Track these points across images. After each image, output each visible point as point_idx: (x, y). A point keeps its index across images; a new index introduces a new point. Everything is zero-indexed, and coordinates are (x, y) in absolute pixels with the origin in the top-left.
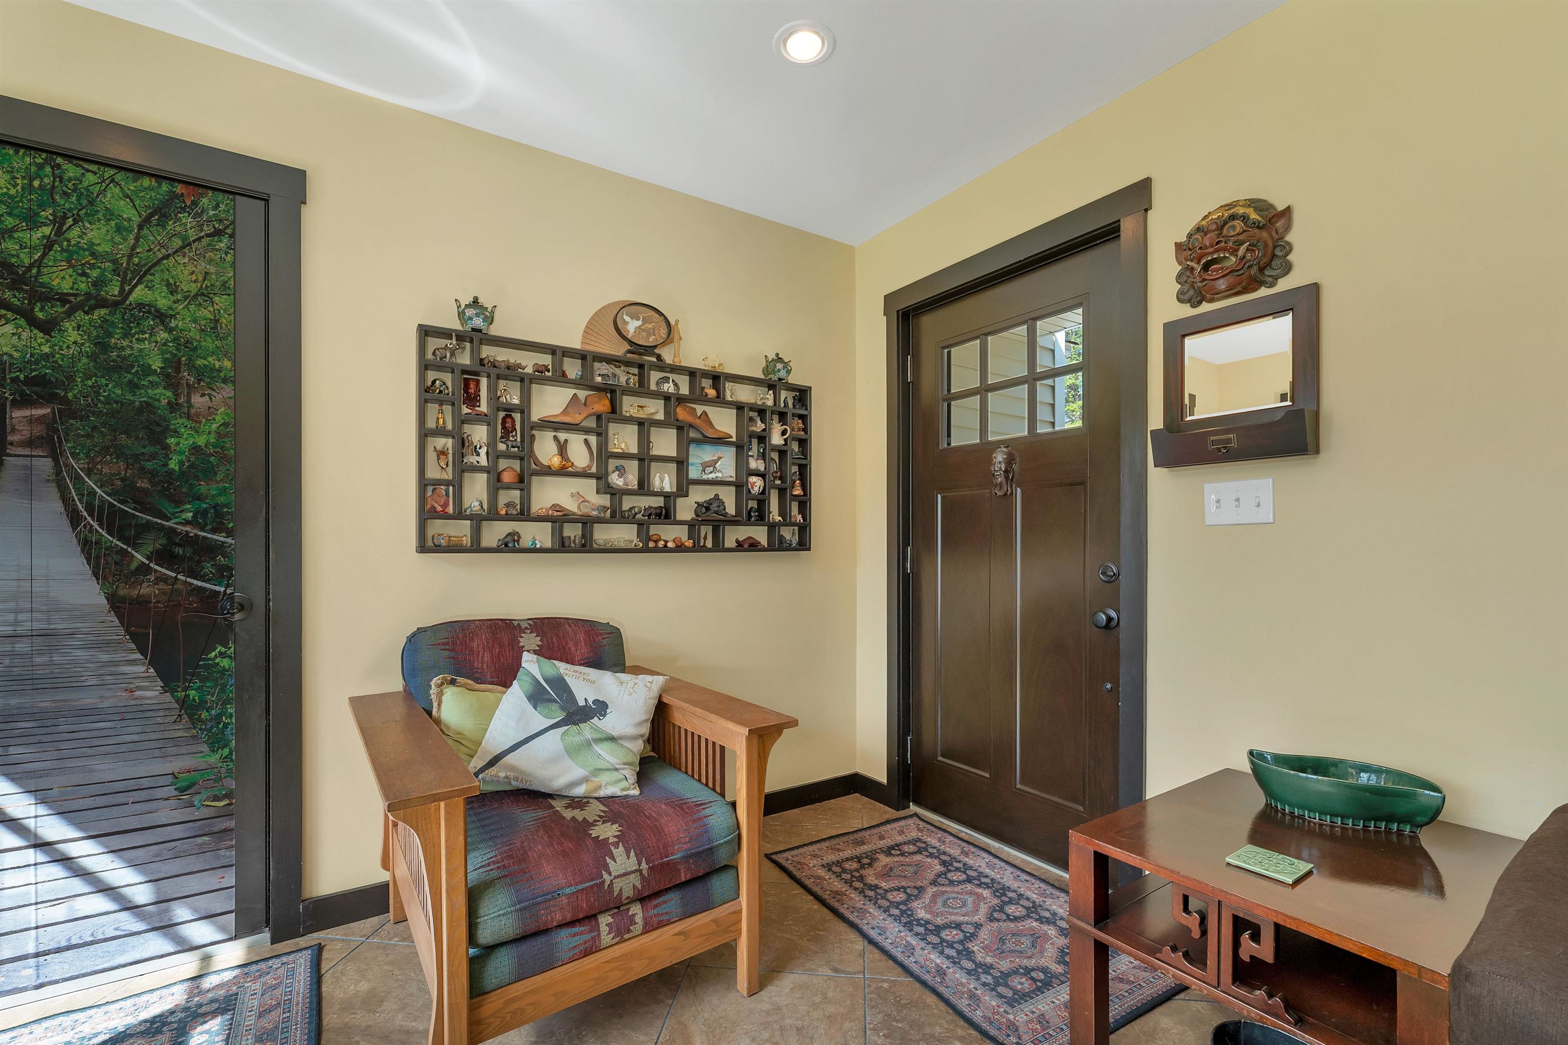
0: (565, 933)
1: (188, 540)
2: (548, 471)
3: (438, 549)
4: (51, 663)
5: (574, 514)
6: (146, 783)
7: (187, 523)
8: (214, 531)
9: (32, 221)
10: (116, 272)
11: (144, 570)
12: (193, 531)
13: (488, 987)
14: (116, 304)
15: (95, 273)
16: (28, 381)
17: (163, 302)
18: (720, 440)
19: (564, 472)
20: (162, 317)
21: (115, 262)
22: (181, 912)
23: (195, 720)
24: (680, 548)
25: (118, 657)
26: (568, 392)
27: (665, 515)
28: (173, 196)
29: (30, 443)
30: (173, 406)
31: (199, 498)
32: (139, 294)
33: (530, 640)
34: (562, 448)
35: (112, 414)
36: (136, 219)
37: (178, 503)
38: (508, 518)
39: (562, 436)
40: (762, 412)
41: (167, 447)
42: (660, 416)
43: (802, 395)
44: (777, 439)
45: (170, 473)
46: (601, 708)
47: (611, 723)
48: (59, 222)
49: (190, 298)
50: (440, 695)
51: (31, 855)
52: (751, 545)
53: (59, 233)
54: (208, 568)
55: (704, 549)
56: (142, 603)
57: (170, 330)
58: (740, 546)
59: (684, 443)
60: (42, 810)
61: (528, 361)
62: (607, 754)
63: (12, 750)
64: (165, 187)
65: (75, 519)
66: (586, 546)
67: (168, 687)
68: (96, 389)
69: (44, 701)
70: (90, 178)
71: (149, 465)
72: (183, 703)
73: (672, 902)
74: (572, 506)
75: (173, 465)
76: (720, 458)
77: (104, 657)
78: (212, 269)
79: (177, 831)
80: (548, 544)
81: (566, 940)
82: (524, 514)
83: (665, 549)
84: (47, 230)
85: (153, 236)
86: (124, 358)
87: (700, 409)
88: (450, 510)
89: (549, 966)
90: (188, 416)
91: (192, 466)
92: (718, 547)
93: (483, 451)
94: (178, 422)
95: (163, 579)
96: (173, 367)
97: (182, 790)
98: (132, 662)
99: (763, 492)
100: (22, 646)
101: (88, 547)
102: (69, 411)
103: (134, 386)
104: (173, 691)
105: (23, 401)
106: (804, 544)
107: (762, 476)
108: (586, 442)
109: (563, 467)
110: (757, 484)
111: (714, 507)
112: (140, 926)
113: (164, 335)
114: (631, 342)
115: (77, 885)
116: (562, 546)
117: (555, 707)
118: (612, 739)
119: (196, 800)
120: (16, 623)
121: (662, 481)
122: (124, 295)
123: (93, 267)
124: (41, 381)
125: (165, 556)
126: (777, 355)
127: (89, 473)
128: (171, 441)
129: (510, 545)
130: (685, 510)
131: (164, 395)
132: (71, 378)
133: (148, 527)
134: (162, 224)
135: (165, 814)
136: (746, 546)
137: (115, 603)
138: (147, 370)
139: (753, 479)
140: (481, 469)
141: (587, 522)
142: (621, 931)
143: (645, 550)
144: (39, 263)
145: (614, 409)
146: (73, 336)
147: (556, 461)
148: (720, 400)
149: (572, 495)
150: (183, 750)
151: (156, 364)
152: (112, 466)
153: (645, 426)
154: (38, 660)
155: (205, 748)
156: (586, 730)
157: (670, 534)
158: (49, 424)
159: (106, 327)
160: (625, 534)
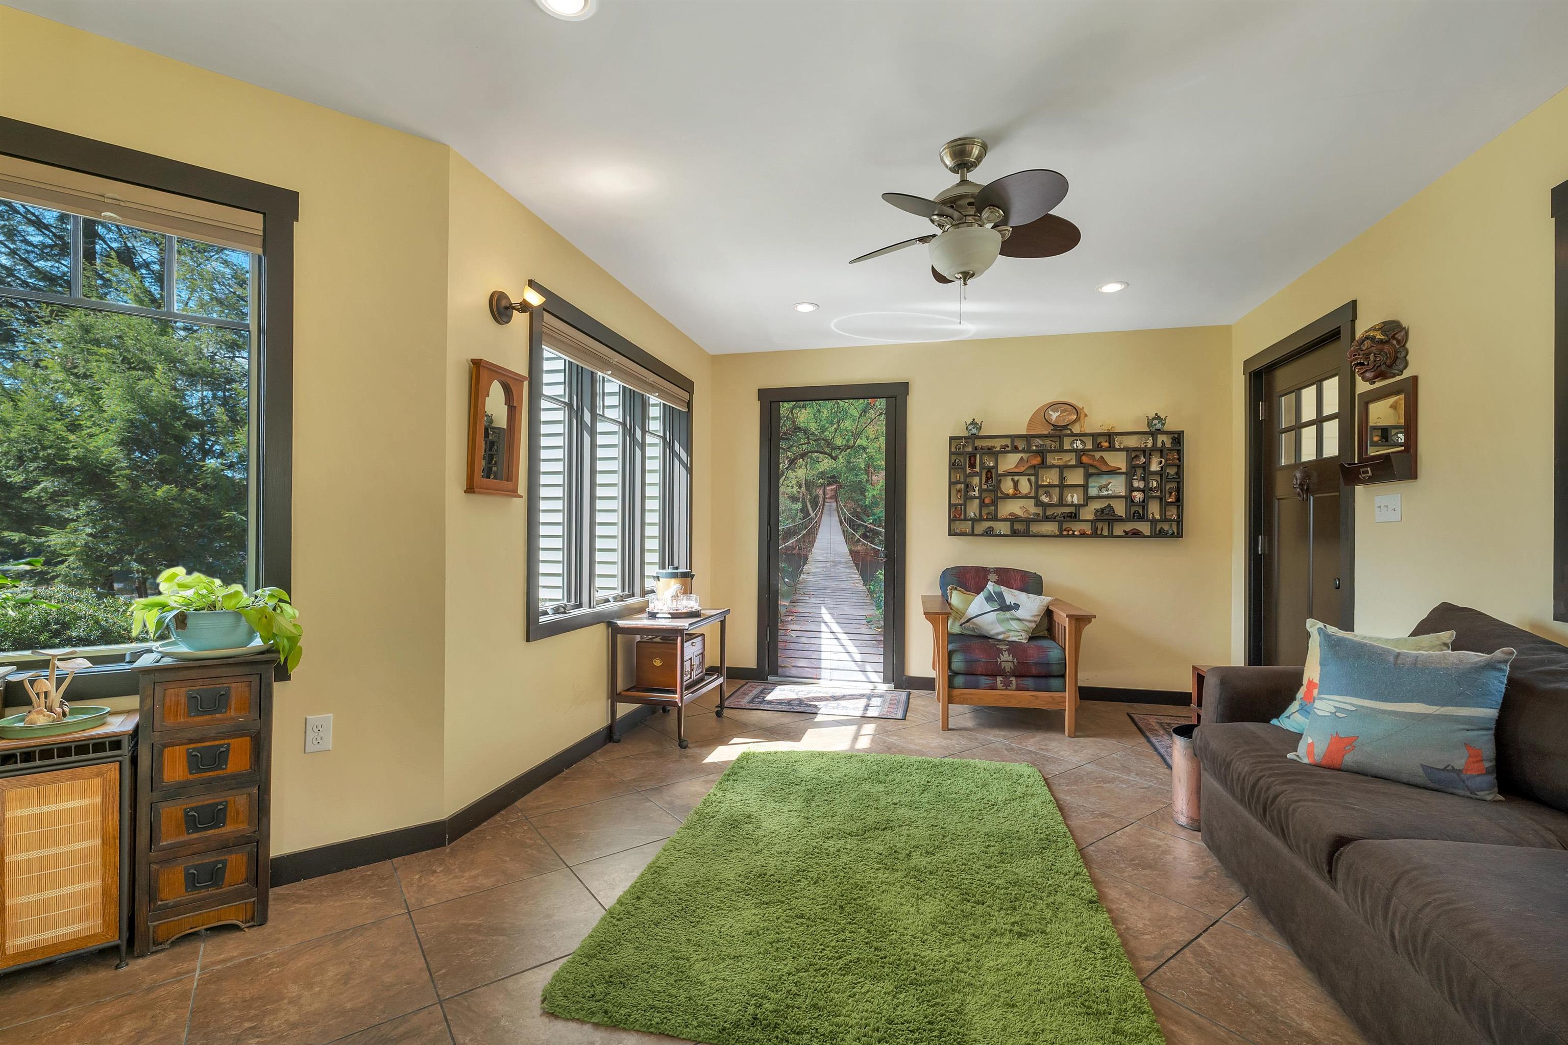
0: (983, 677)
1: (872, 530)
2: (1007, 497)
3: (956, 534)
4: (834, 572)
5: (1021, 517)
6: (858, 617)
7: (871, 524)
8: (878, 526)
9: (832, 424)
10: (852, 436)
11: (858, 541)
12: (873, 527)
13: (956, 686)
14: (852, 447)
15: (847, 437)
16: (831, 477)
17: (865, 444)
18: (1114, 472)
19: (1016, 496)
20: (864, 449)
21: (852, 432)
22: (868, 667)
23: (872, 597)
24: (1083, 535)
25: (852, 571)
26: (1019, 455)
27: (1073, 517)
28: (868, 404)
29: (831, 498)
30: (867, 481)
31: (874, 514)
32: (859, 442)
33: (993, 577)
34: (1016, 484)
35: (851, 486)
36: (858, 415)
37: (868, 516)
38: (987, 520)
39: (1016, 478)
40: (1144, 451)
41: (865, 496)
42: (1073, 463)
43: (1178, 438)
44: (1155, 467)
45: (866, 506)
46: (1017, 607)
47: (1019, 613)
48: (838, 422)
49: (873, 440)
50: (951, 593)
51: (831, 636)
52: (1134, 534)
53: (838, 426)
54: (877, 541)
55: (1101, 536)
56: (858, 552)
57: (866, 453)
58: (1127, 534)
59: (1088, 476)
60: (833, 620)
61: (998, 444)
62: (1015, 625)
63: (826, 599)
64: (866, 400)
65: (841, 523)
66: (1027, 534)
67: (865, 584)
68: (847, 476)
69: (834, 584)
70: (847, 404)
71: (860, 503)
72: (869, 590)
73: (1029, 682)
74: (1020, 513)
75: (867, 503)
76: (1110, 483)
77: (848, 571)
78: (879, 428)
79: (867, 637)
80: (1009, 533)
81: (984, 680)
82: (995, 518)
83: (1073, 536)
84: (835, 426)
85: (863, 420)
86: (854, 466)
87: (1098, 455)
88: (962, 517)
89: (976, 687)
90: (871, 484)
91: (872, 503)
92: (1111, 535)
93: (977, 489)
94: (869, 487)
95: (864, 544)
96: (868, 466)
97: (868, 622)
98: (855, 573)
99: (1144, 501)
100: (828, 565)
101: (844, 532)
102: (840, 487)
103: (857, 475)
104: (866, 585)
105: (830, 484)
106: (1179, 535)
107: (1143, 491)
108: (1029, 480)
109: (1015, 494)
110: (1138, 496)
111: (1106, 512)
112: (857, 669)
113: (865, 455)
114: (1053, 425)
115: (841, 649)
116: (1014, 533)
117: (996, 603)
118: (1019, 620)
119: (872, 626)
120: (827, 557)
121: (1072, 497)
122: (855, 443)
123: (847, 435)
124: (833, 477)
125: (864, 536)
126: (1156, 414)
127: (845, 506)
128: (866, 494)
129: (989, 533)
130: (1087, 514)
131: (864, 477)
132: (840, 475)
133: (860, 525)
134: (865, 416)
135: (863, 631)
136: (1130, 534)
137: (852, 552)
138: (860, 469)
139: (1135, 494)
140: (976, 498)
141: (1028, 521)
142: (1007, 685)
143: (1061, 536)
144: (833, 438)
145: (1043, 462)
146: (841, 460)
147: (1011, 491)
148: (1112, 448)
149: (1020, 508)
150: (869, 608)
151: (863, 466)
152: (851, 504)
153: (1062, 468)
154: (833, 570)
155: (875, 608)
156: (1008, 614)
157: (1077, 527)
158: (835, 491)
159: (849, 456)
160: (1050, 528)
